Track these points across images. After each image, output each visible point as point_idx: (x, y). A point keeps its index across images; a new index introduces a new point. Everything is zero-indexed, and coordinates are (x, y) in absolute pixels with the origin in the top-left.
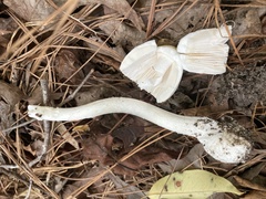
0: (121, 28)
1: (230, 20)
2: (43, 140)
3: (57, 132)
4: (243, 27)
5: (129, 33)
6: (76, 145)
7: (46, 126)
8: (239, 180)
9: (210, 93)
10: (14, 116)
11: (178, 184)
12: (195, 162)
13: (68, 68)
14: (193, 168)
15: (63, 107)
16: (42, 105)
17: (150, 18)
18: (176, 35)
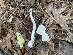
0: (47, 24)
1: (51, 41)
2: (24, 11)
3: (27, 14)
4: (50, 43)
5: (47, 25)
6: (25, 18)
7: (28, 12)
8: (23, 49)
9: (39, 40)
10: (28, 5)
11: (21, 38)
12: (25, 40)
13: (39, 15)
14: (24, 40)
15: (33, 15)
16: (32, 11)
17: (49, 28)
18: (47, 33)
